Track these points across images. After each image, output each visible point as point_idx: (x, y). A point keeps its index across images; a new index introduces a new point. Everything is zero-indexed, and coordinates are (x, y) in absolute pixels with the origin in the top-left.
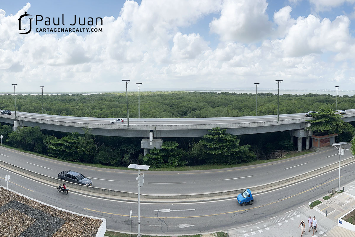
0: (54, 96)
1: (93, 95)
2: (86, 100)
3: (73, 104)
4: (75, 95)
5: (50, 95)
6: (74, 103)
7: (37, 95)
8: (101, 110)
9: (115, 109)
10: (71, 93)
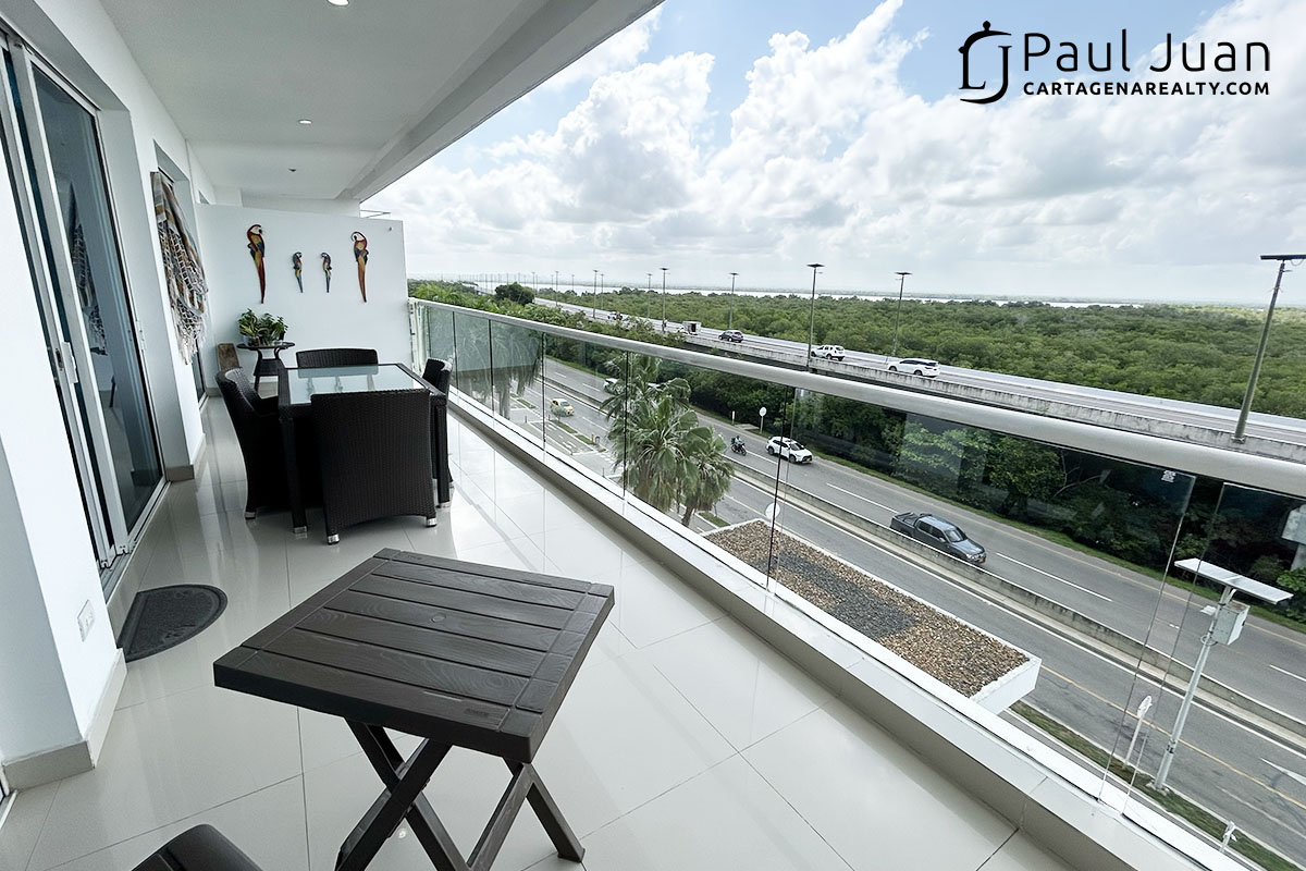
0: (940, 306)
1: (1101, 309)
2: (1060, 325)
3: (1004, 336)
4: (1019, 305)
5: (924, 301)
6: (1008, 331)
7: (881, 299)
8: (1123, 364)
9: (1189, 370)
10: (1004, 299)
